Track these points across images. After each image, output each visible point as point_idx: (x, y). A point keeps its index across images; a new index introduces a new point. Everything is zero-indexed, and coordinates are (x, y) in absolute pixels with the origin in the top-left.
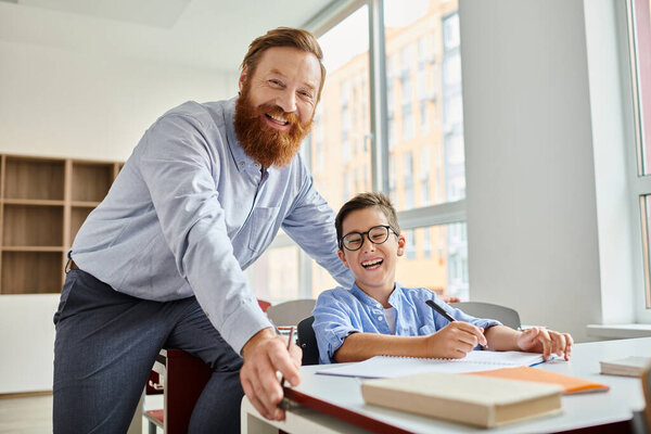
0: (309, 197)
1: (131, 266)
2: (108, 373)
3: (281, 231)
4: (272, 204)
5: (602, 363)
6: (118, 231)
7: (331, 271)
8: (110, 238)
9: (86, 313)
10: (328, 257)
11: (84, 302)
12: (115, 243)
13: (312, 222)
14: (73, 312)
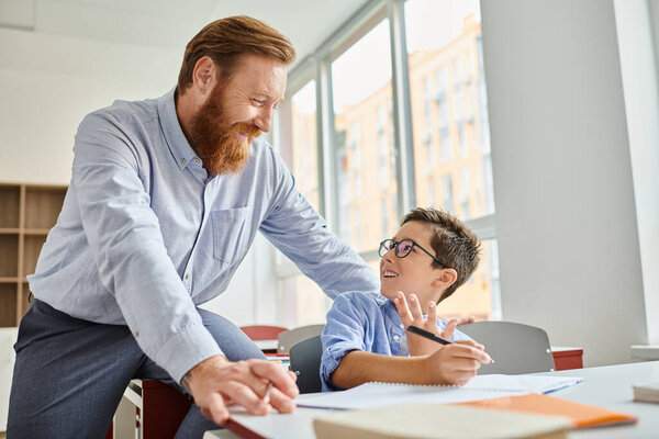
0: (290, 200)
1: (79, 286)
2: (61, 409)
3: (259, 235)
4: (238, 205)
5: (635, 388)
6: (66, 251)
7: (320, 283)
8: (60, 258)
9: (41, 342)
10: (315, 266)
11: (38, 330)
12: (64, 264)
13: (296, 231)
14: (27, 342)
